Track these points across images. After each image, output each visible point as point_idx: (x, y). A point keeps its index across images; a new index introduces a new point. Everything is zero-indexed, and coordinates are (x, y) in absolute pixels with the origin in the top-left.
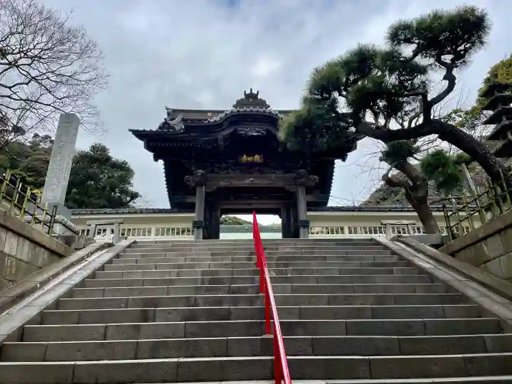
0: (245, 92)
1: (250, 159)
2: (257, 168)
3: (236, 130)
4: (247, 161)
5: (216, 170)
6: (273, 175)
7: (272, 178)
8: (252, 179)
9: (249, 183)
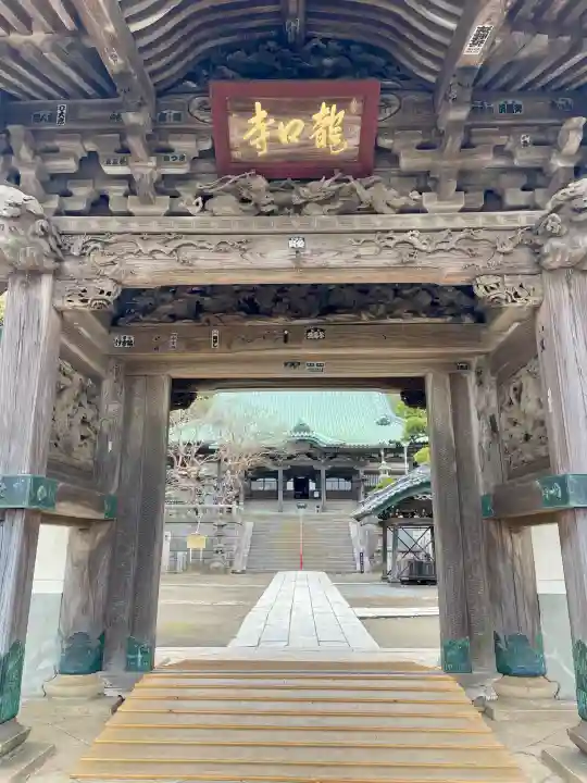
2: (325, 185)
6: (416, 220)
7: (407, 236)
8: (300, 244)
9: (289, 263)
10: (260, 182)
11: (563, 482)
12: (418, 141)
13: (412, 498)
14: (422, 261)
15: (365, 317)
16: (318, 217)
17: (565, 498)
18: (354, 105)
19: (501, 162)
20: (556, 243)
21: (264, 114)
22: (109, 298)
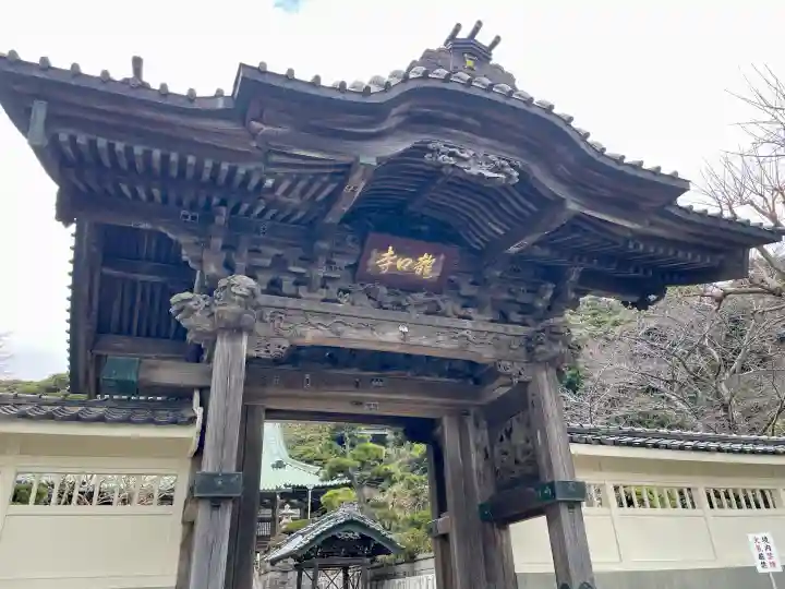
0: (458, 28)
1: (403, 264)
2: (420, 297)
3: (421, 150)
4: (393, 267)
5: (287, 284)
6: (468, 324)
7: (465, 333)
8: (406, 330)
9: (397, 340)
10: (384, 290)
11: (552, 485)
12: (471, 280)
13: (334, 537)
14: (472, 348)
15: (409, 374)
16: (415, 315)
17: (554, 494)
18: (442, 257)
19: (511, 297)
20: (541, 348)
21: (392, 253)
22: (284, 351)
